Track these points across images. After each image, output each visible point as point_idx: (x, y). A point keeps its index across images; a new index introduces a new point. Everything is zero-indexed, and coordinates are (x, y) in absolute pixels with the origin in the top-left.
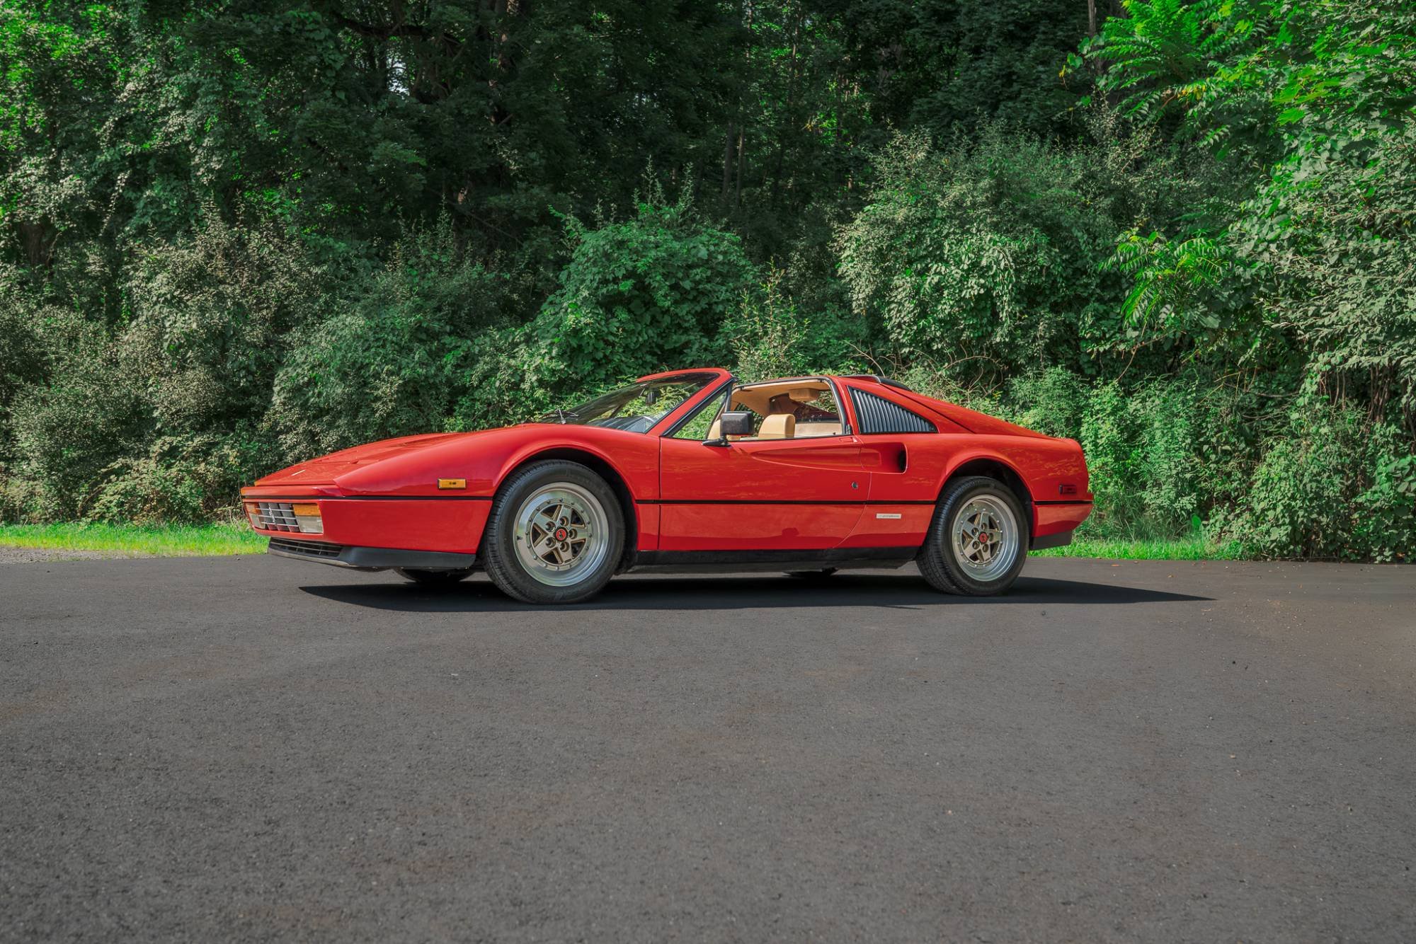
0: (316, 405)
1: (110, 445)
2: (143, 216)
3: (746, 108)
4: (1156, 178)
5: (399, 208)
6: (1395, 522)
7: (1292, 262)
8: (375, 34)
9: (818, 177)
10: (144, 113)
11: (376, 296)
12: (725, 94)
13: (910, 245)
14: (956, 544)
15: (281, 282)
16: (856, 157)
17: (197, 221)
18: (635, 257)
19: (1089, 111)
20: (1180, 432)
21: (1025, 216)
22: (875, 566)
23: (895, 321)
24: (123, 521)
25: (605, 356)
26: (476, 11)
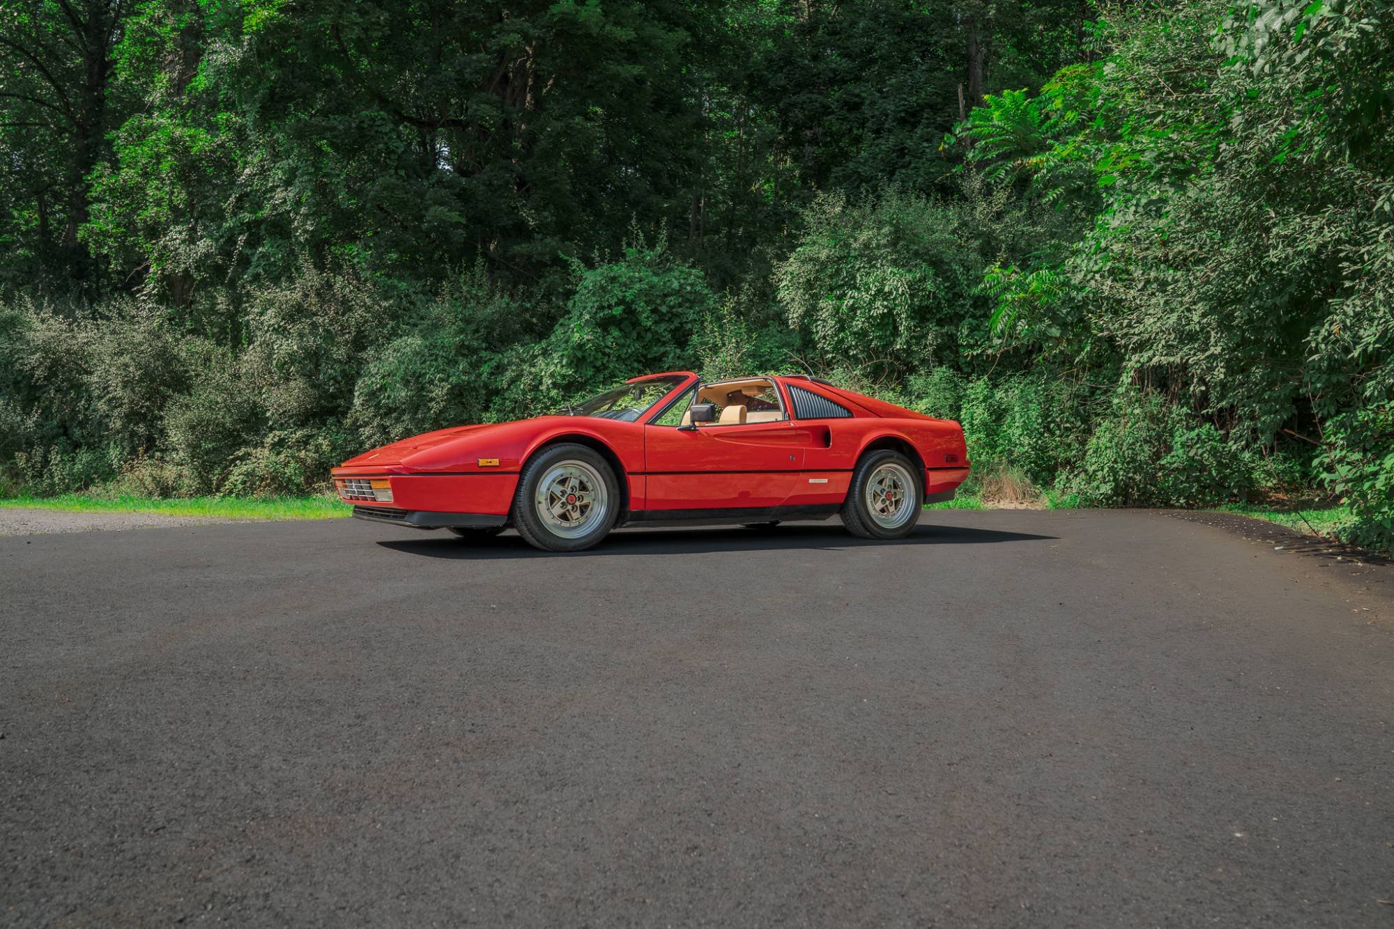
0: (386, 405)
1: (235, 438)
2: (257, 267)
3: (706, 176)
4: (1012, 226)
5: (446, 256)
6: (1187, 478)
7: (1111, 287)
8: (426, 126)
9: (761, 227)
10: (258, 191)
11: (429, 322)
12: (690, 165)
13: (831, 277)
14: (869, 500)
15: (359, 313)
16: (790, 212)
17: (297, 269)
18: (624, 289)
19: (962, 176)
20: (1034, 414)
21: (916, 254)
22: (809, 519)
23: (821, 334)
24: (246, 495)
25: (603, 364)
26: (502, 107)
